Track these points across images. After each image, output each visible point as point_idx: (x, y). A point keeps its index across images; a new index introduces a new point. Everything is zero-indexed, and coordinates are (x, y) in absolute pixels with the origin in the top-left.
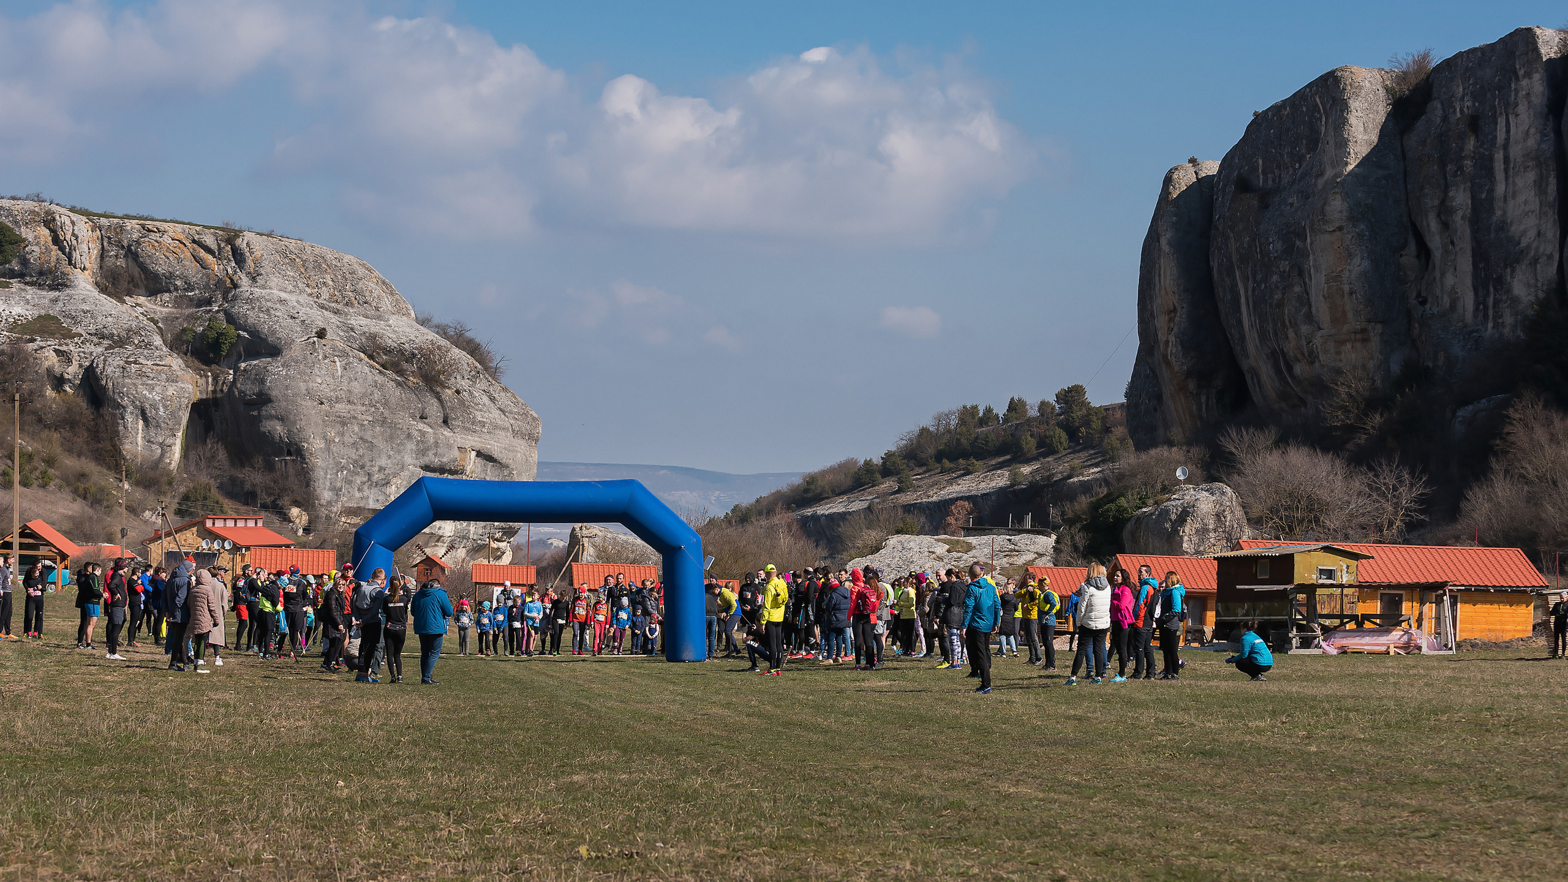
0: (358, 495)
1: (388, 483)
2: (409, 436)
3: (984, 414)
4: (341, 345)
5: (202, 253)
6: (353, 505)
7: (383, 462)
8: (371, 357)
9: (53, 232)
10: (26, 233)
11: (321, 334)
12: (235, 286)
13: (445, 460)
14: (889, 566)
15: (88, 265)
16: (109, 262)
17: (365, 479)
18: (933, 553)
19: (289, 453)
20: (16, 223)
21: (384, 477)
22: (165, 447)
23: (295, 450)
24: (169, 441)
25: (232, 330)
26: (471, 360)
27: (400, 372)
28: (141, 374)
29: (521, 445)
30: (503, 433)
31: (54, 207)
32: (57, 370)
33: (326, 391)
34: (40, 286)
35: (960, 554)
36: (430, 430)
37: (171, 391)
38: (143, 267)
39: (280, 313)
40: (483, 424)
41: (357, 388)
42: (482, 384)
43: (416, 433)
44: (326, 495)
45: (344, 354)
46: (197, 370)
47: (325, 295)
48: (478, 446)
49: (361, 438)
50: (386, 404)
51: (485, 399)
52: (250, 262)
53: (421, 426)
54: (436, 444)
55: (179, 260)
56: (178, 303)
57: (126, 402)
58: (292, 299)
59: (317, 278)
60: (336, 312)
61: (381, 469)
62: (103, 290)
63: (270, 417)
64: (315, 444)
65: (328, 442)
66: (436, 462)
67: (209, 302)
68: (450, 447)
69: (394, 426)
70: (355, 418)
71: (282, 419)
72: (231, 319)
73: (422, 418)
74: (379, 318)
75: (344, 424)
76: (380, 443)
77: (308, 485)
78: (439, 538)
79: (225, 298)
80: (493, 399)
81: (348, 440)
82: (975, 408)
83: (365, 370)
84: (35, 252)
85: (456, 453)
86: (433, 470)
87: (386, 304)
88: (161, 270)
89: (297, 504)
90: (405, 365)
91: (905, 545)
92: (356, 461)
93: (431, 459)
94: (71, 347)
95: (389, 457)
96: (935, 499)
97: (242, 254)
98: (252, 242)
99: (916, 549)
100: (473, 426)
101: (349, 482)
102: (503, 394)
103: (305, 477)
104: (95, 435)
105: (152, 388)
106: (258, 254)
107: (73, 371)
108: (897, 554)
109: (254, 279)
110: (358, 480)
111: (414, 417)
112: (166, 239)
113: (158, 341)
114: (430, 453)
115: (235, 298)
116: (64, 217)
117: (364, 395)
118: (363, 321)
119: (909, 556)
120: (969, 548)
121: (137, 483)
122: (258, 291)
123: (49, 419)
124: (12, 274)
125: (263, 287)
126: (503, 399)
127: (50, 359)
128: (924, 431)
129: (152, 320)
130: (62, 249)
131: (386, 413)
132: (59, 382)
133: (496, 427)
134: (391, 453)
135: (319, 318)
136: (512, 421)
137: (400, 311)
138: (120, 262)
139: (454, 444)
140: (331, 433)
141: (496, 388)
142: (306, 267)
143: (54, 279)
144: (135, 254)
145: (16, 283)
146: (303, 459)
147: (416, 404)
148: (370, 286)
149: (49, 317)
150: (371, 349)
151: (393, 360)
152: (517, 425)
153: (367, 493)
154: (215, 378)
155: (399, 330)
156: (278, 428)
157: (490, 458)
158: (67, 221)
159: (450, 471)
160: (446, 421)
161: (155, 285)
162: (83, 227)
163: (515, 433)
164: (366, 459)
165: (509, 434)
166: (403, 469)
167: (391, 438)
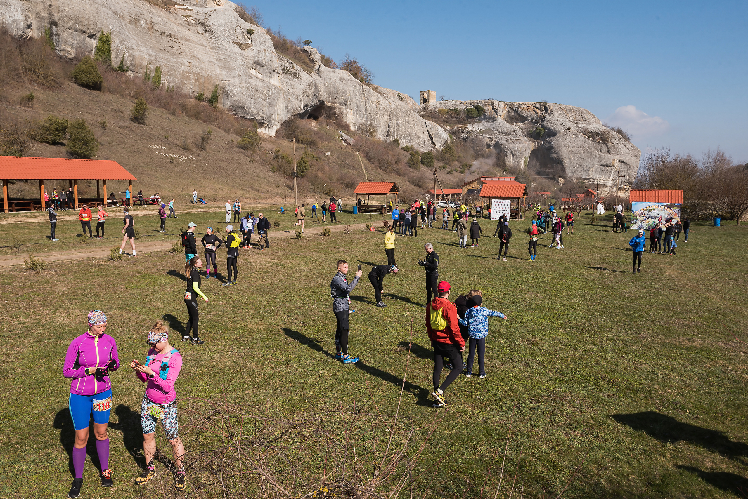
0: (580, 174)
1: (589, 170)
2: (596, 156)
4: (575, 131)
5: (536, 109)
6: (578, 177)
7: (588, 164)
8: (585, 134)
9: (493, 107)
10: (485, 108)
11: (569, 128)
12: (545, 117)
13: (607, 163)
15: (502, 115)
16: (510, 114)
17: (582, 169)
19: (558, 163)
20: (483, 105)
22: (519, 163)
23: (560, 162)
24: (520, 161)
25: (543, 130)
26: (618, 135)
27: (594, 138)
28: (511, 142)
29: (634, 159)
30: (627, 155)
31: (494, 101)
32: (489, 143)
33: (570, 145)
34: (489, 122)
36: (603, 154)
37: (520, 146)
38: (519, 115)
39: (557, 123)
40: (621, 152)
41: (580, 143)
42: (622, 141)
43: (598, 156)
44: (569, 174)
45: (576, 134)
46: (533, 142)
47: (572, 118)
48: (619, 158)
49: (581, 158)
50: (589, 147)
51: (623, 145)
52: (549, 110)
53: (600, 153)
54: (605, 159)
55: (529, 112)
56: (529, 124)
57: (507, 150)
58: (561, 120)
59: (569, 114)
60: (576, 123)
61: (587, 166)
62: (507, 122)
63: (553, 153)
64: (566, 160)
65: (570, 159)
66: (605, 163)
67: (537, 123)
68: (609, 159)
69: (591, 154)
70: (579, 152)
71: (556, 153)
72: (543, 126)
73: (601, 151)
74: (590, 124)
75: (575, 154)
76: (587, 159)
77: (564, 171)
78: (607, 186)
79: (542, 121)
80: (625, 146)
81: (576, 158)
83: (582, 138)
84: (487, 112)
85: (611, 161)
86: (604, 166)
87: (592, 120)
88: (524, 115)
89: (560, 177)
90: (596, 136)
92: (579, 164)
93: (603, 163)
94: (493, 136)
95: (590, 163)
97: (547, 109)
98: (551, 105)
100: (617, 153)
101: (577, 170)
103: (563, 170)
104: (498, 160)
105: (514, 146)
106: (551, 108)
107: (493, 143)
109: (550, 115)
110: (580, 170)
111: (598, 151)
112: (526, 107)
113: (520, 133)
114: (603, 161)
115: (544, 121)
116: (496, 103)
117: (582, 145)
118: (584, 125)
121: (509, 173)
122: (551, 118)
124: (481, 119)
125: (553, 117)
126: (629, 145)
127: (487, 140)
129: (521, 129)
130: (495, 111)
131: (589, 150)
132: (489, 146)
133: (625, 153)
134: (590, 161)
135: (569, 124)
136: (631, 152)
137: (597, 122)
138: (513, 114)
139: (611, 158)
140: (571, 156)
141: (626, 143)
142: (567, 111)
143: (492, 119)
144: (517, 112)
145: (482, 121)
146: (562, 164)
147: (598, 147)
148: (588, 116)
149: (489, 129)
150: (585, 132)
151: (592, 135)
152: (633, 153)
153: (582, 173)
154: (538, 143)
155: (596, 127)
156: (555, 156)
157: (623, 162)
158: (497, 104)
159: (609, 166)
160: (608, 152)
161: (522, 119)
162: (502, 105)
163: (632, 155)
164: (582, 163)
165: (630, 155)
166: (594, 166)
167: (590, 157)
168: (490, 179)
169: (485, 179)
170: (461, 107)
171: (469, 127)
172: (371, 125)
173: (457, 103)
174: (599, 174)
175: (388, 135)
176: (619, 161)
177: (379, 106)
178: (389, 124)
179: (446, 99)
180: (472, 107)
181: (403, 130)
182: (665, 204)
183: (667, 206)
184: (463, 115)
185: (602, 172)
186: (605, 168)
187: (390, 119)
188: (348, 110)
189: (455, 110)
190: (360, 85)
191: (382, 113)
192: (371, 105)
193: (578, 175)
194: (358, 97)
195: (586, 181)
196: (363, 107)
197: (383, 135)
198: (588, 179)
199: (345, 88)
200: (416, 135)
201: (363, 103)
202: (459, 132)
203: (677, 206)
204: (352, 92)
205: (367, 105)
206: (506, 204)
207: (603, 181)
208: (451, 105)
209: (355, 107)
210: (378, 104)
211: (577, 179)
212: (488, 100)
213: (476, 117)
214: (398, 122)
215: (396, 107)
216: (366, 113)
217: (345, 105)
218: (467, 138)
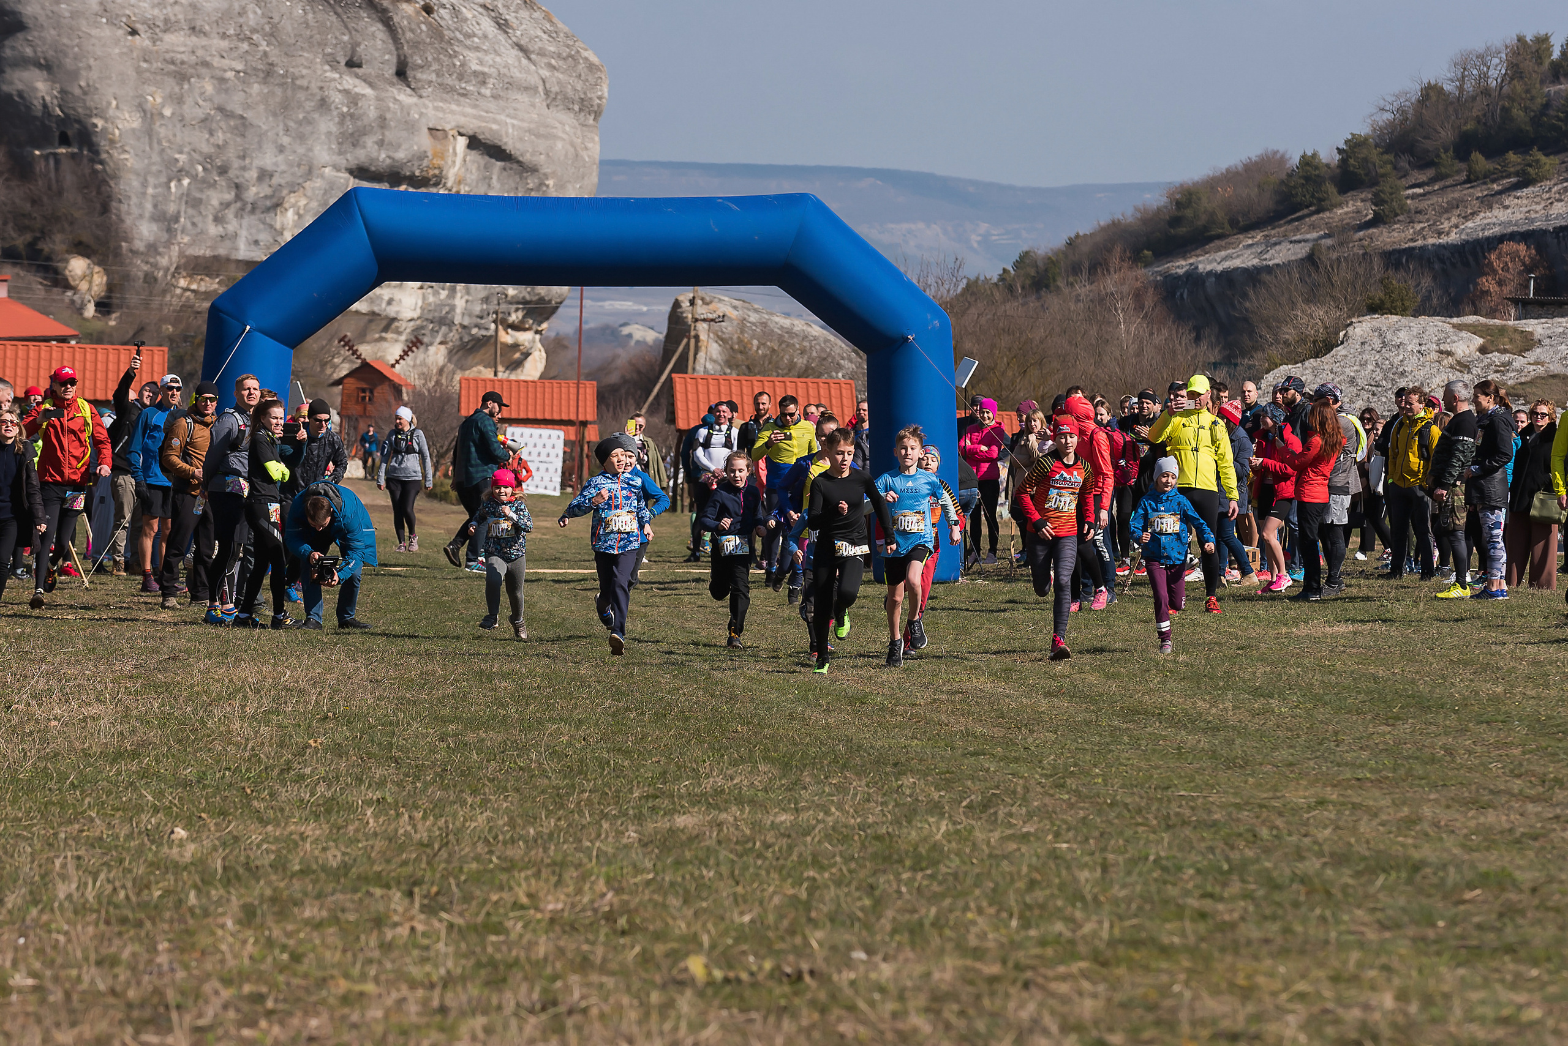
0: (213, 230)
1: (277, 205)
2: (323, 104)
3: (1563, 53)
6: (202, 251)
7: (268, 159)
13: (401, 155)
14: (1352, 381)
17: (229, 196)
18: (1449, 354)
19: (65, 140)
21: (268, 191)
29: (564, 123)
30: (523, 98)
33: (144, 7)
35: (1506, 357)
36: (368, 91)
40: (482, 79)
43: (337, 98)
44: (145, 231)
48: (472, 125)
49: (220, 109)
50: (273, 35)
51: (487, 25)
53: (349, 82)
54: (383, 121)
61: (264, 175)
63: (23, 62)
64: (119, 122)
65: (149, 116)
66: (382, 158)
68: (411, 127)
69: (291, 83)
70: (206, 64)
71: (47, 67)
73: (352, 64)
75: (182, 77)
76: (259, 118)
77: (105, 209)
78: (389, 323)
80: (503, 25)
81: (193, 111)
82: (1543, 41)
85: (424, 142)
86: (376, 177)
89: (81, 249)
91: (1389, 336)
92: (208, 158)
93: (372, 152)
95: (281, 149)
96: (1453, 238)
99: (1413, 346)
100: (460, 82)
101: (195, 203)
102: (524, 14)
103: (100, 192)
108: (1371, 358)
110: (215, 198)
111: (333, 63)
114: (370, 141)
119: (1396, 361)
120: (1527, 343)
128: (1431, 93)
131: (275, 54)
133: (511, 85)
134: (285, 140)
136: (545, 73)
139: (420, 120)
140: (155, 98)
141: (509, 3)
146: (94, 150)
147: (337, 36)
152: (555, 80)
153: (232, 226)
156: (40, 85)
157: (498, 152)
159: (413, 181)
160: (401, 73)
163: (552, 99)
164: (231, 154)
165: (539, 100)
166: (309, 173)
167: (285, 107)
176: (475, 143)
193: (205, 236)
206: (549, 444)
211: (195, 266)
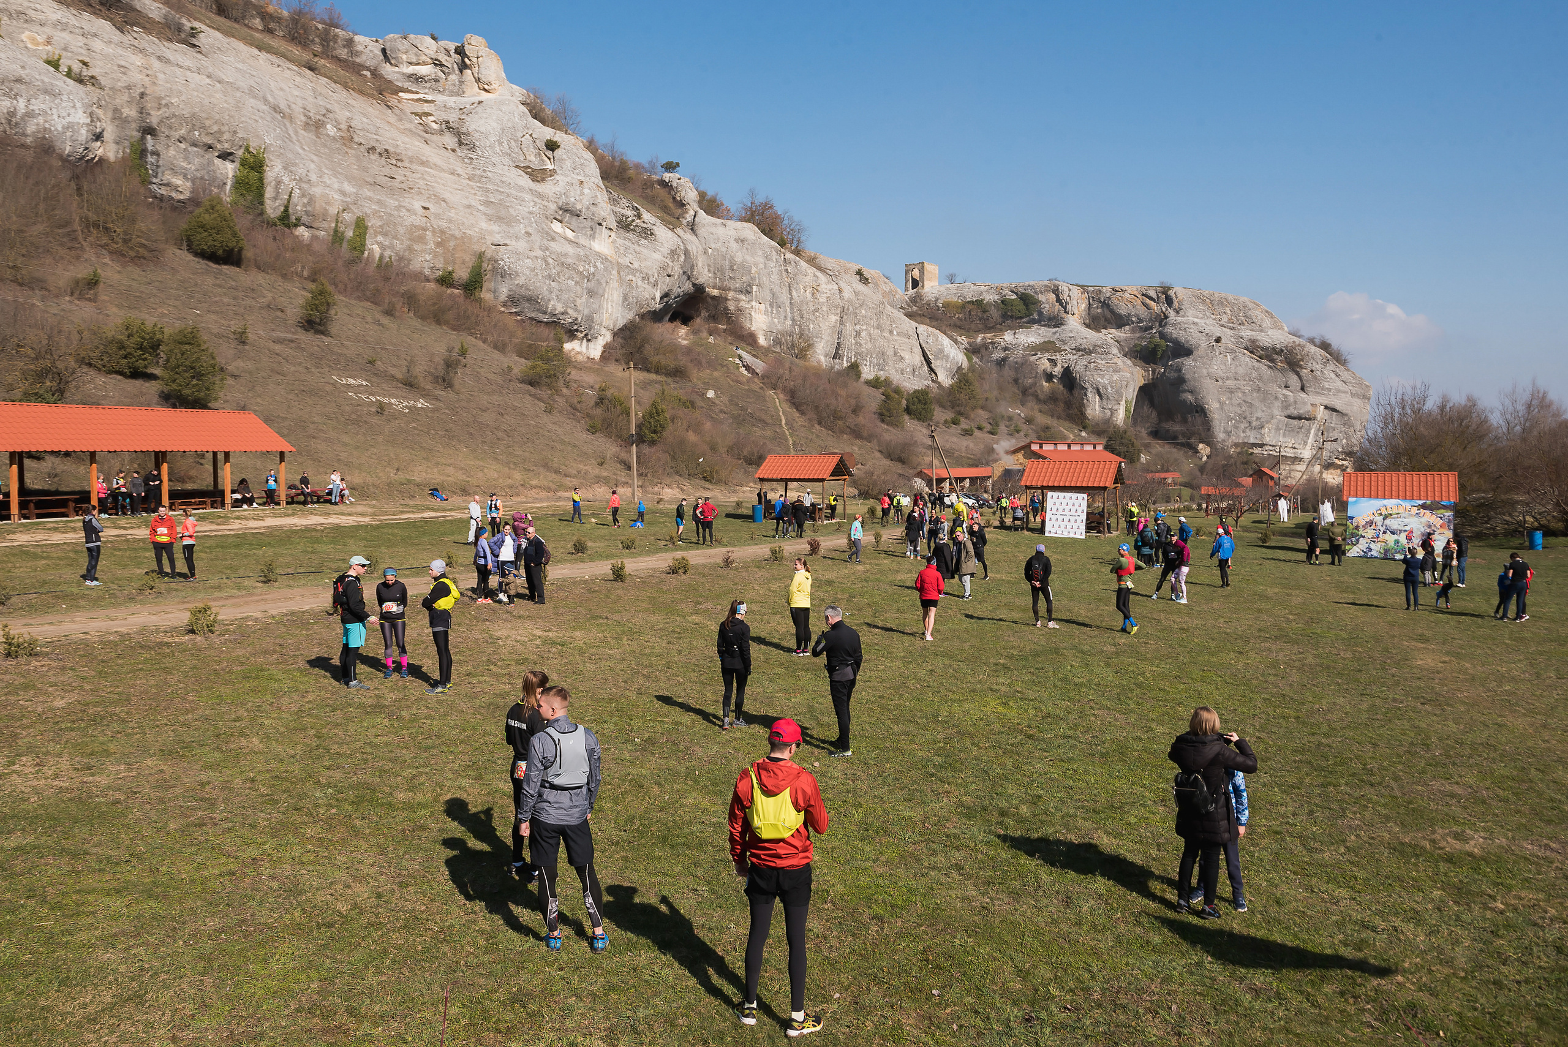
0: (1242, 435)
1: (1262, 427)
2: (1276, 398)
4: (1231, 346)
5: (1148, 301)
6: (1240, 441)
7: (1259, 414)
8: (1251, 352)
9: (1057, 296)
10: (1041, 298)
11: (1218, 340)
12: (1166, 317)
13: (1301, 412)
15: (1076, 312)
16: (1093, 311)
20: (1036, 292)
21: (1259, 424)
22: (1113, 411)
23: (1200, 410)
24: (1115, 407)
25: (1163, 343)
26: (1323, 352)
27: (1272, 360)
28: (1097, 369)
29: (1357, 403)
30: (1343, 395)
31: (1060, 283)
32: (1049, 370)
33: (1221, 374)
34: (1049, 326)
36: (1291, 394)
38: (1112, 312)
39: (1193, 330)
40: (1330, 390)
41: (1241, 370)
42: (1331, 366)
43: (1281, 397)
44: (1220, 436)
45: (1233, 351)
46: (1142, 367)
47: (1225, 319)
48: (1325, 402)
49: (1244, 401)
50: (1260, 379)
51: (1333, 375)
52: (1176, 304)
53: (1285, 392)
54: (1295, 402)
55: (1134, 306)
56: (1133, 331)
57: (1087, 385)
58: (1201, 322)
59: (1219, 309)
60: (1232, 329)
61: (1257, 419)
62: (1088, 326)
63: (1185, 391)
64: (1212, 406)
65: (1222, 404)
66: (1295, 413)
67: (1151, 328)
68: (1304, 403)
69: (1266, 393)
70: (1239, 389)
71: (1191, 392)
72: (1162, 336)
73: (1286, 387)
74: (1261, 331)
75: (1232, 392)
76: (1256, 403)
77: (1209, 430)
78: (1301, 459)
79: (1160, 326)
80: (1338, 375)
81: (1235, 402)
83: (1247, 360)
84: (1046, 308)
85: (1309, 407)
86: (1294, 418)
87: (1267, 322)
88: (1123, 312)
89: (1202, 442)
90: (1275, 356)
92: (1240, 415)
93: (1292, 411)
94: (1058, 357)
95: (1263, 411)
97: (1171, 299)
98: (1179, 292)
100: (1321, 391)
101: (1237, 428)
102: (1345, 372)
103: (1208, 427)
104: (1068, 405)
105: (1103, 376)
106: (1180, 298)
107: (1057, 370)
109: (1178, 312)
110: (1242, 426)
111: (1280, 387)
112: (1127, 295)
113: (1115, 351)
114: (1291, 408)
115: (1166, 324)
116: (1064, 288)
117: (1246, 374)
118: (1250, 333)
121: (1094, 432)
122: (1179, 319)
123: (1041, 397)
124: (1034, 322)
125: (1183, 316)
126: (1345, 375)
127: (1044, 364)
129: (1117, 341)
130: (1061, 304)
131: (1261, 385)
132: (1049, 377)
133: (1339, 391)
134: (1265, 409)
135: (1218, 332)
136: (1351, 388)
137: (1276, 326)
138: (1099, 311)
139: (1307, 402)
140: (1224, 398)
141: (1341, 369)
142: (1213, 304)
143: (1055, 322)
144: (1108, 306)
145: (1036, 326)
146: (1205, 415)
147: (1281, 379)
148: (1257, 314)
149: (1049, 342)
150: (1253, 348)
151: (1267, 354)
152: (1354, 390)
153: (1248, 433)
154: (1154, 371)
155: (1274, 337)
156: (1189, 397)
157: (1334, 410)
158: (1066, 289)
159: (1306, 419)
160: (1303, 389)
161: (1119, 321)
162: (1076, 292)
163: (1353, 395)
164: (1247, 413)
165: (1349, 396)
166: (1272, 418)
167: (1264, 400)
168: (1050, 447)
169: (1041, 447)
170: (990, 297)
171: (1008, 337)
172: (801, 335)
173: (982, 288)
174: (1284, 435)
175: (837, 355)
176: (1326, 407)
177: (818, 295)
178: (840, 333)
179: (958, 279)
180: (1014, 297)
181: (869, 345)
182: (1420, 502)
183: (1424, 507)
184: (995, 314)
185: (1290, 431)
186: (1295, 422)
187: (841, 322)
188: (754, 303)
189: (979, 303)
190: (779, 253)
191: (825, 309)
192: (802, 294)
193: (1240, 437)
194: (775, 277)
195: (1257, 451)
196: (784, 297)
197: (826, 356)
198: (1261, 445)
199: (748, 258)
200: (895, 353)
201: (785, 290)
202: (987, 348)
203: (1445, 507)
204: (762, 266)
205: (794, 293)
206: (1077, 503)
207: (1291, 451)
208: (970, 292)
209: (769, 297)
210: (815, 290)
211: (1236, 445)
212: (1046, 283)
213: (1021, 318)
214: (858, 327)
215: (853, 297)
216: (792, 309)
217: (749, 292)
218: (1004, 359)
